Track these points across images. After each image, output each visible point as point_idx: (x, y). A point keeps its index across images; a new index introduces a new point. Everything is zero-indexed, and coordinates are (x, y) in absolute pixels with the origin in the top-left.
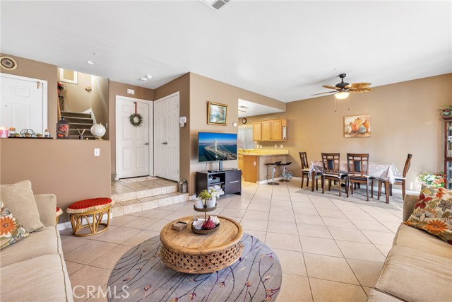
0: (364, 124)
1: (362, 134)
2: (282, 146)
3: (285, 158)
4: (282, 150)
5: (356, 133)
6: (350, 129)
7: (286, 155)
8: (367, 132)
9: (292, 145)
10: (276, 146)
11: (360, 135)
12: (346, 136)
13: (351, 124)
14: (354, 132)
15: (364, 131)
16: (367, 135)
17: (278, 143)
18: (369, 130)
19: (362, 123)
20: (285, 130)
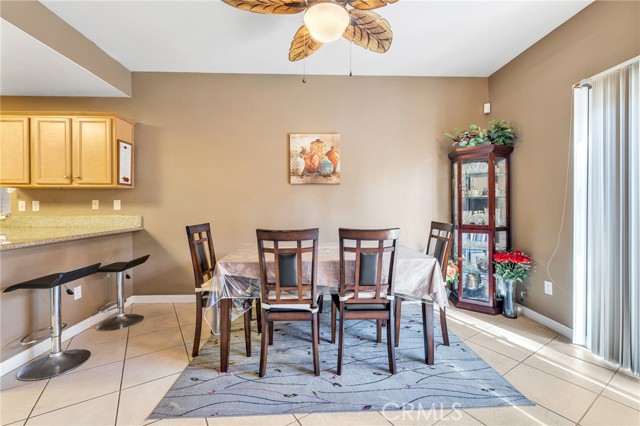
0: (328, 154)
1: (325, 176)
2: (117, 205)
3: (128, 242)
4: (118, 218)
5: (314, 173)
6: (301, 164)
7: (134, 233)
8: (334, 172)
9: (152, 200)
10: (95, 205)
11: (321, 179)
12: (294, 179)
13: (303, 152)
14: (309, 171)
15: (329, 169)
16: (334, 179)
17: (104, 195)
18: (338, 169)
19: (325, 152)
20: (126, 155)
